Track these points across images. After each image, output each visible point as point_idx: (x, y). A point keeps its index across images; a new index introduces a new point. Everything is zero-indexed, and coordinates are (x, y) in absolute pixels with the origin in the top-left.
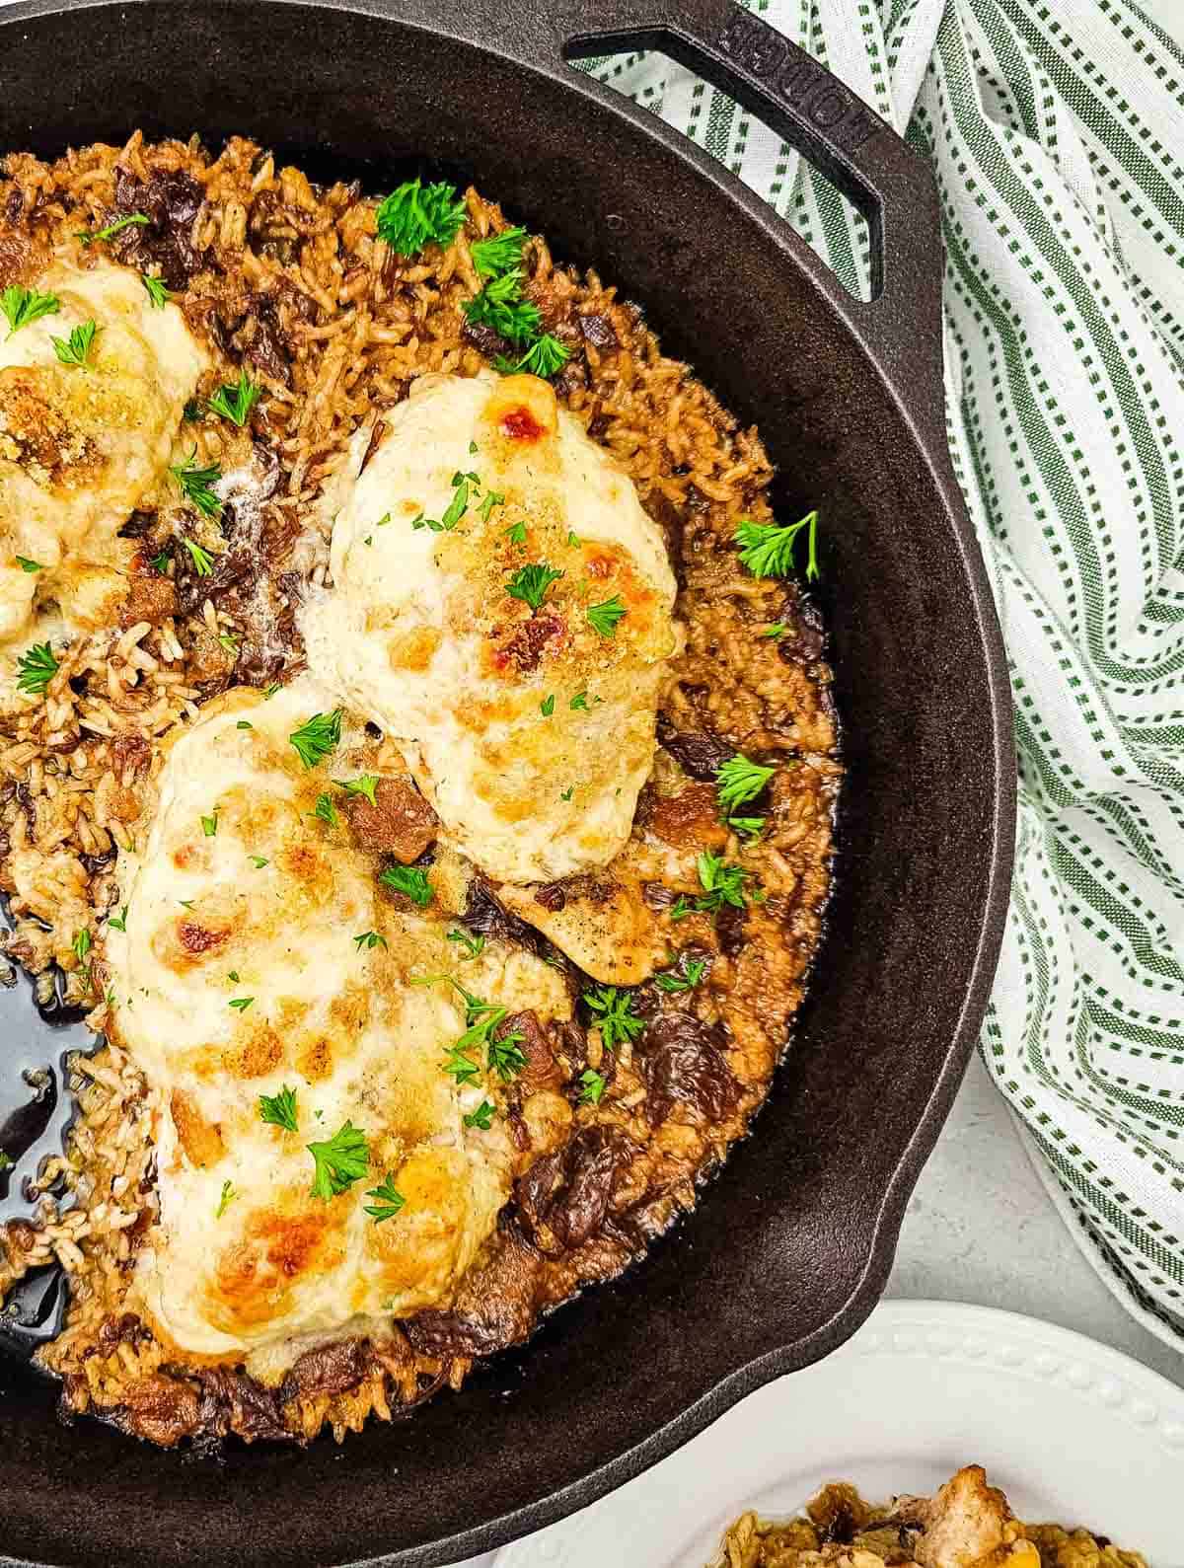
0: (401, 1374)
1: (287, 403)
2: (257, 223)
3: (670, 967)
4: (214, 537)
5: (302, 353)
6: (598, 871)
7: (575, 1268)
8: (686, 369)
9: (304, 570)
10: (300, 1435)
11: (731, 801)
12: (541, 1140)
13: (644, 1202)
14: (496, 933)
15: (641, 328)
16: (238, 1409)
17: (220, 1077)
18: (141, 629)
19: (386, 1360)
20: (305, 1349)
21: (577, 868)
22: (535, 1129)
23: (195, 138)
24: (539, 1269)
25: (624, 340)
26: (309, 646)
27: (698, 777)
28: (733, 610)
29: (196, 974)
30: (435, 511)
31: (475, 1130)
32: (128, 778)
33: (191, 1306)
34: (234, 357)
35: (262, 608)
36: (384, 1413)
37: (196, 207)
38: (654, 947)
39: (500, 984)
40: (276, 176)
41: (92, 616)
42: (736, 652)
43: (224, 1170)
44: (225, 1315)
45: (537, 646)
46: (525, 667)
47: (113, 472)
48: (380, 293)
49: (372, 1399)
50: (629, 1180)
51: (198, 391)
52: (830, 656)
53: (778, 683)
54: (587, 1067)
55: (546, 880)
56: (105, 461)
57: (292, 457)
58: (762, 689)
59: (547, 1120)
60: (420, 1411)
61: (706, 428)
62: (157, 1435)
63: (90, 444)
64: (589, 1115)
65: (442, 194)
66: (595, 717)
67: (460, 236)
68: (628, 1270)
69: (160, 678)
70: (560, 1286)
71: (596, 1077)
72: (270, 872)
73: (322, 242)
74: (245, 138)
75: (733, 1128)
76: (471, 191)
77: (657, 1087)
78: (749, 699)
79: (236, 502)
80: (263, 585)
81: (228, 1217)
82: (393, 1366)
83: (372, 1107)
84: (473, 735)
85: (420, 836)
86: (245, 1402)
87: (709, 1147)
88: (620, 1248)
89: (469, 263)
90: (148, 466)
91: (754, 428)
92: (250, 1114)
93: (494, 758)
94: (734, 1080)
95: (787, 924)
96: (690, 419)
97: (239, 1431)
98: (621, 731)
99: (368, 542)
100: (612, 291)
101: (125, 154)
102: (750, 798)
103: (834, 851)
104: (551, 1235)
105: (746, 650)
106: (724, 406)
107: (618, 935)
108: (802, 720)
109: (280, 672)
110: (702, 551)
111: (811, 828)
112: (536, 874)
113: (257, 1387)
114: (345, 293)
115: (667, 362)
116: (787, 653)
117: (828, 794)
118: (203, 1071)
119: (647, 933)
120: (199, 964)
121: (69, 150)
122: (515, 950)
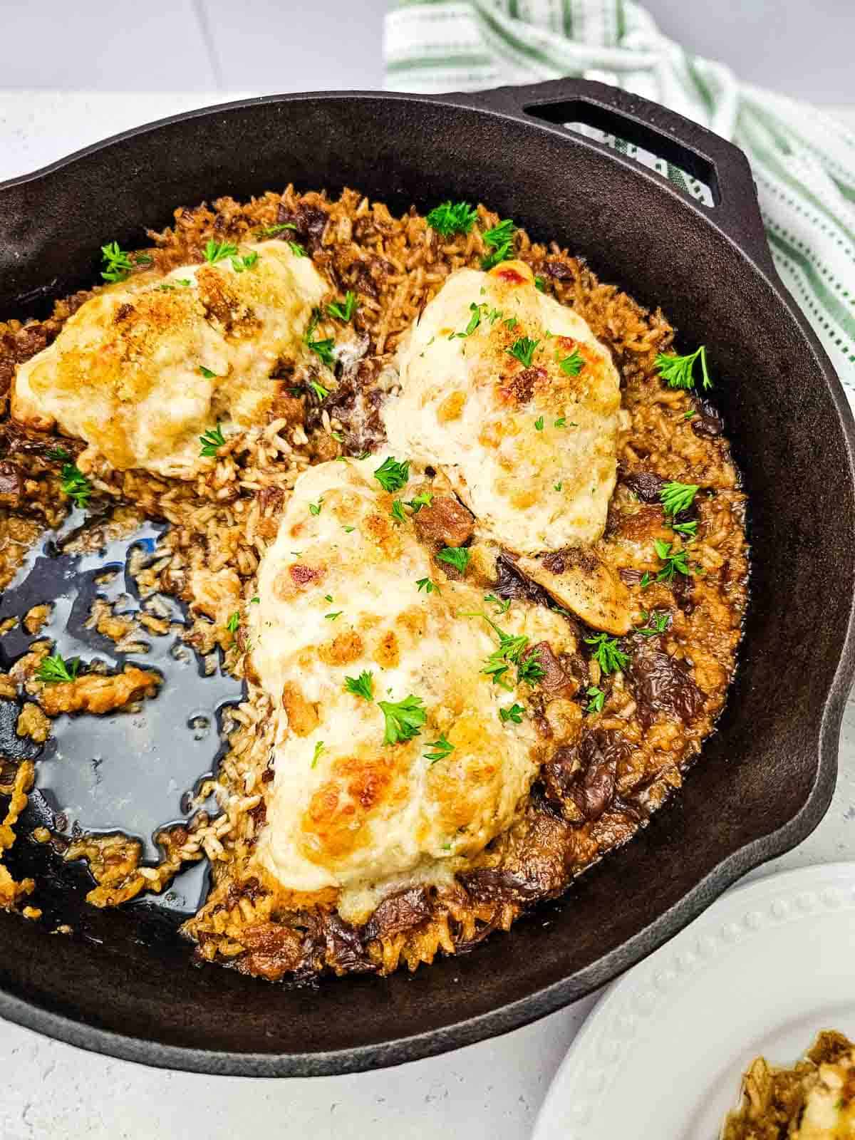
0: (463, 916)
1: (376, 312)
2: (359, 232)
3: (643, 624)
4: (328, 376)
5: (385, 288)
6: (585, 548)
7: (594, 839)
8: (615, 288)
9: (384, 389)
10: (380, 966)
11: (672, 510)
12: (560, 731)
13: (642, 786)
14: (519, 597)
15: (586, 270)
16: (331, 944)
17: (318, 665)
18: (280, 423)
19: (449, 904)
20: (385, 895)
21: (571, 542)
22: (555, 723)
23: (324, 191)
24: (567, 837)
25: (576, 276)
26: (387, 429)
27: (649, 500)
28: (659, 410)
29: (302, 600)
30: (462, 328)
31: (509, 723)
32: (269, 511)
33: (292, 846)
34: (343, 288)
35: (359, 413)
36: (449, 948)
37: (324, 224)
38: (632, 610)
39: (523, 627)
40: (371, 208)
41: (249, 416)
42: (665, 429)
43: (318, 734)
44: (316, 844)
45: (529, 383)
46: (522, 400)
47: (265, 331)
48: (430, 258)
49: (438, 938)
50: (630, 769)
51: (321, 303)
52: (726, 434)
53: (693, 447)
54: (590, 684)
55: (550, 550)
56: (260, 325)
57: (377, 335)
58: (685, 452)
59: (563, 715)
60: (477, 947)
61: (630, 314)
62: (265, 967)
63: (250, 313)
64: (595, 721)
65: (464, 208)
66: (574, 436)
67: (475, 227)
68: (635, 836)
69: (292, 457)
70: (585, 851)
71: (597, 691)
72: (356, 535)
73: (396, 240)
74: (352, 189)
75: (703, 727)
76: (480, 206)
77: (643, 699)
78: (677, 459)
79: (344, 359)
80: (359, 400)
81: (319, 766)
82: (455, 908)
83: (429, 687)
84: (492, 450)
85: (463, 530)
86: (337, 937)
87: (687, 742)
88: (630, 819)
89: (481, 241)
90: (287, 332)
91: (659, 311)
92: (338, 690)
93: (507, 466)
94: (699, 689)
95: (722, 592)
96: (620, 311)
97: (331, 963)
98: (591, 450)
99: (422, 355)
100: (566, 250)
101: (284, 196)
102: (685, 507)
103: (748, 546)
104: (574, 805)
105: (671, 428)
106: (640, 305)
107: (604, 594)
108: (713, 469)
109: (370, 447)
110: (636, 382)
111: (729, 533)
112: (540, 547)
113: (347, 927)
114: (410, 262)
115: (602, 285)
116: (699, 432)
117: (739, 513)
118: (304, 663)
119: (625, 599)
120: (304, 592)
121: (253, 198)
122: (532, 606)
